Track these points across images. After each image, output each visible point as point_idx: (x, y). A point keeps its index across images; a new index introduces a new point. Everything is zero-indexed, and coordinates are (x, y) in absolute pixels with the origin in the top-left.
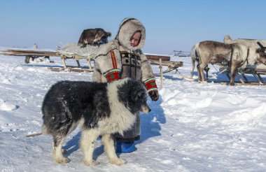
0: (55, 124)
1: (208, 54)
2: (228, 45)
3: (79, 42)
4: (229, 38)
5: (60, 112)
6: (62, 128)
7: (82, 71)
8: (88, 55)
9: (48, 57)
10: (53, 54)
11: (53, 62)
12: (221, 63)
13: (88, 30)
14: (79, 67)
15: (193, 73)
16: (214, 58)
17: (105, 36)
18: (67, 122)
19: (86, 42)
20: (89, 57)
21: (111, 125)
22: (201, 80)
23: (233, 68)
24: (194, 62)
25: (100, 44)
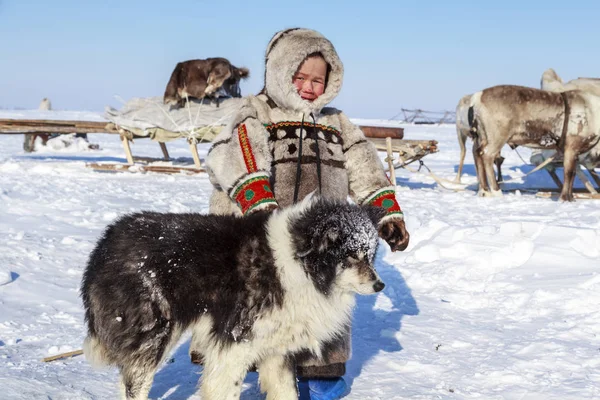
0: (125, 336)
1: (505, 120)
2: (555, 95)
3: (167, 95)
4: (555, 77)
5: (138, 302)
6: (144, 347)
7: (176, 170)
8: (191, 129)
9: (84, 136)
10: (99, 127)
11: (97, 147)
12: (538, 141)
13: (189, 63)
14: (167, 158)
15: (462, 169)
16: (520, 129)
17: (233, 79)
18: (158, 328)
19: (184, 94)
20: (193, 135)
21: (289, 329)
22: (486, 187)
23: (569, 155)
24: (464, 140)
25: (222, 98)
